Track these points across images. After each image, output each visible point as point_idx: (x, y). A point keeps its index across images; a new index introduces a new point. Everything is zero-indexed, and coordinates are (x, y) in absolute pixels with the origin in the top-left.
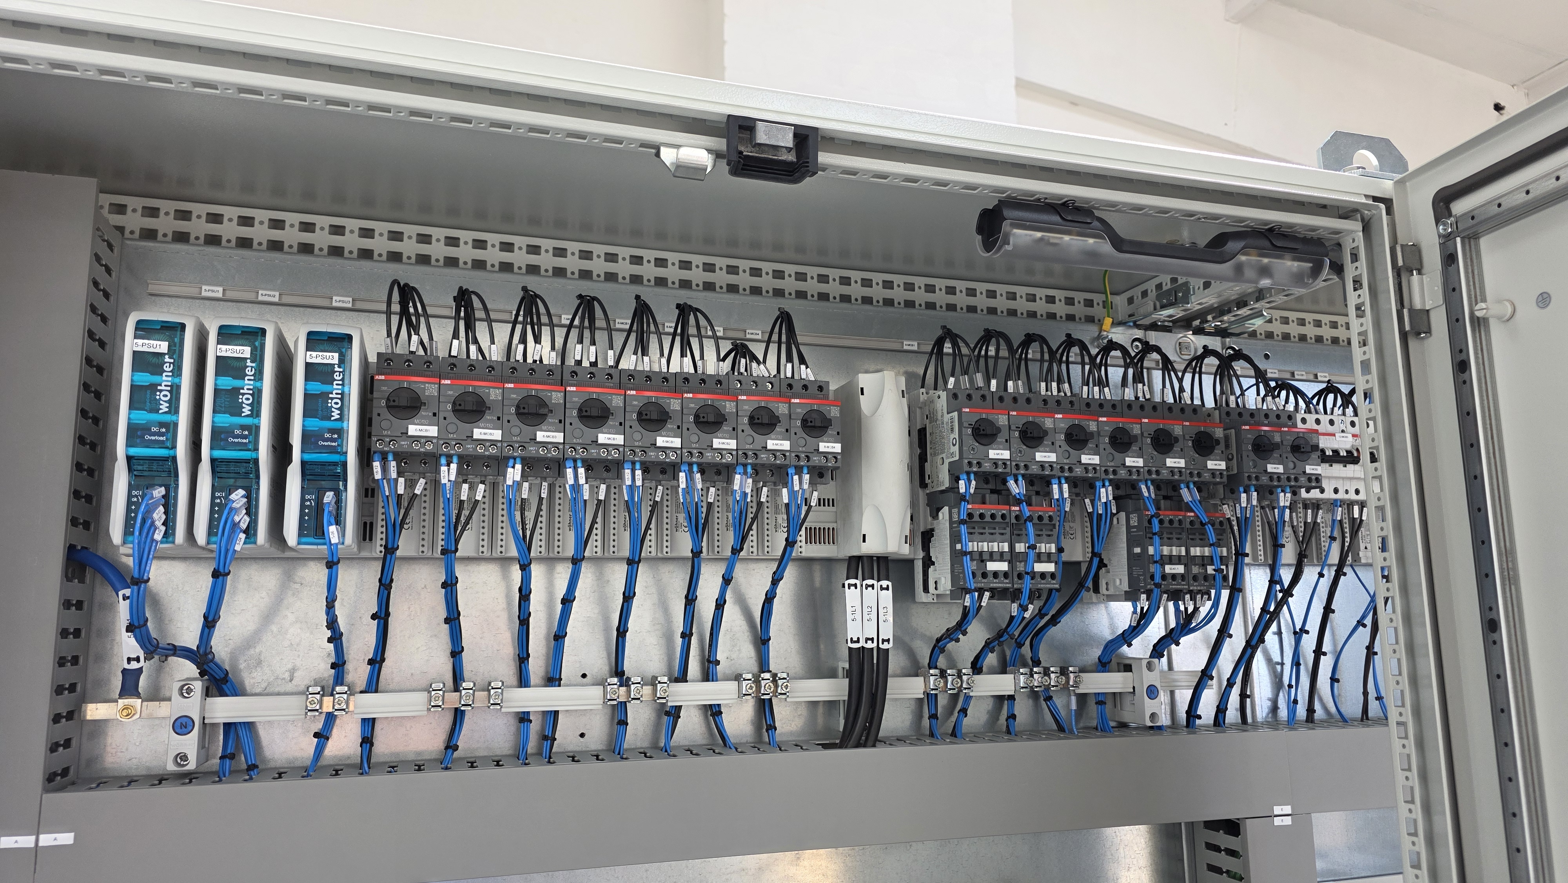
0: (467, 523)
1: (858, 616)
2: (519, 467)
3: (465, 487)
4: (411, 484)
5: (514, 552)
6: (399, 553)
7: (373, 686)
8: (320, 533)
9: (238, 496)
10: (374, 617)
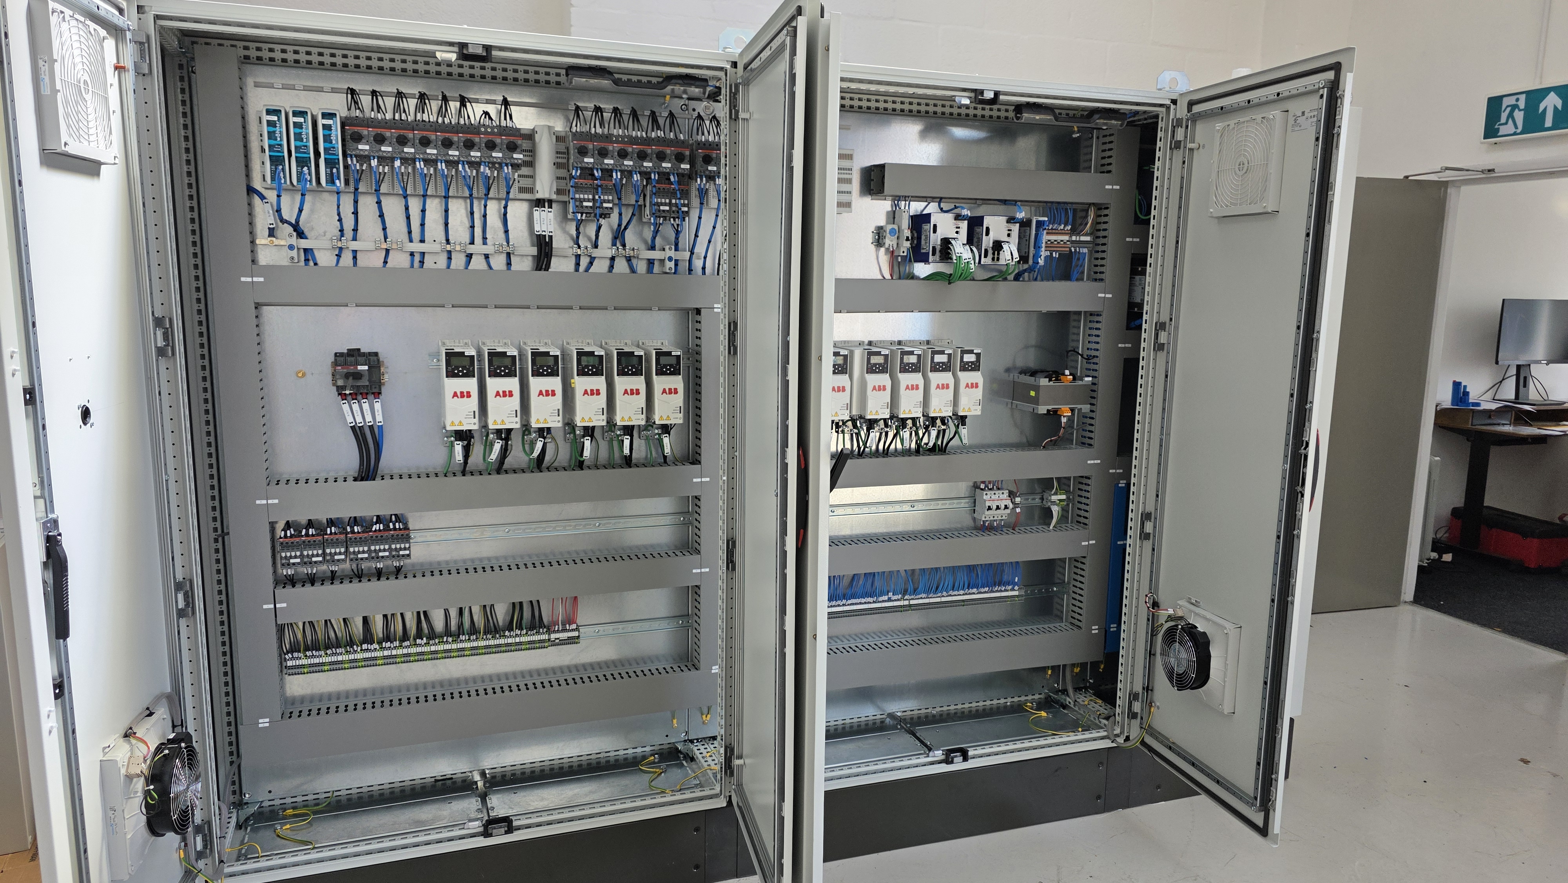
0: (382, 180)
1: (539, 222)
2: (399, 161)
3: (381, 167)
4: (361, 165)
5: (401, 192)
6: (359, 190)
7: (355, 239)
8: (333, 183)
9: (305, 169)
10: (353, 213)
